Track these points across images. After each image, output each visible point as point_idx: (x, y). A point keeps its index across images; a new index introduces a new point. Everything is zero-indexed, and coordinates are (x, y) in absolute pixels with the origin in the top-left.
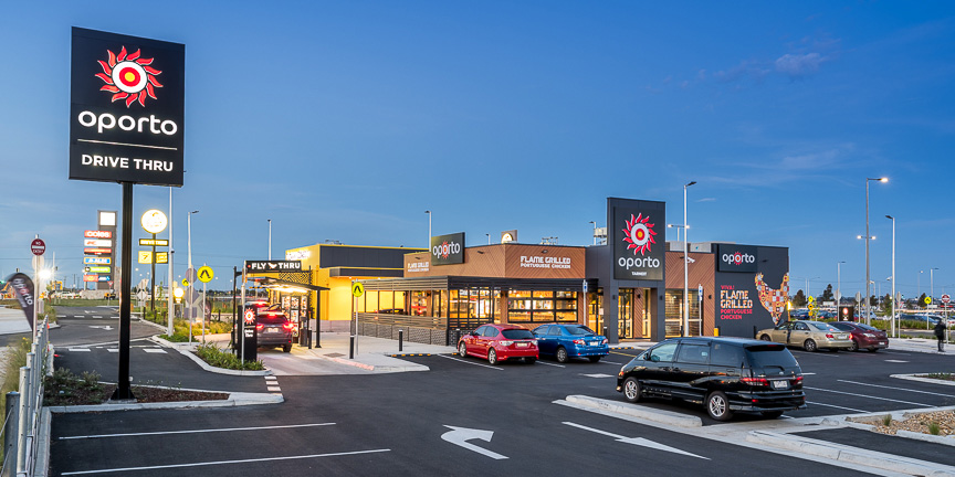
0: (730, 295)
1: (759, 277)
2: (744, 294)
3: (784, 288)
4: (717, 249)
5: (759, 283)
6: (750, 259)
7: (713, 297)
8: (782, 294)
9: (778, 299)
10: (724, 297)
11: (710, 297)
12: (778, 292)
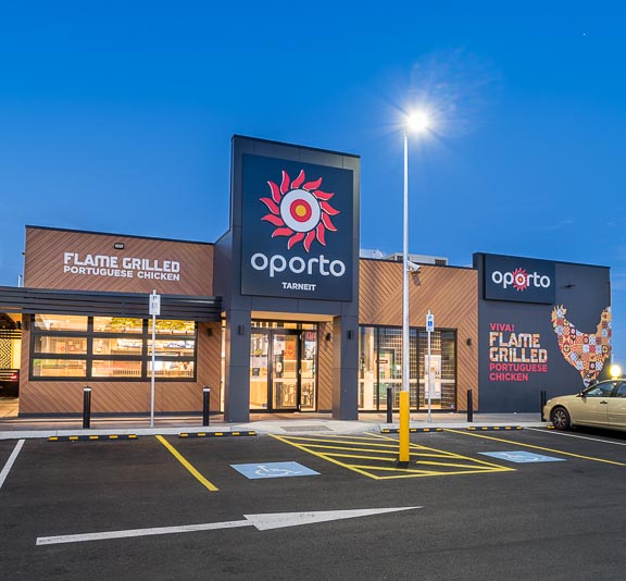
0: (506, 340)
1: (559, 313)
2: (533, 339)
3: (602, 332)
4: (484, 263)
5: (560, 322)
6: (542, 281)
7: (475, 341)
8: (598, 341)
9: (592, 349)
10: (496, 344)
11: (469, 342)
12: (592, 338)
